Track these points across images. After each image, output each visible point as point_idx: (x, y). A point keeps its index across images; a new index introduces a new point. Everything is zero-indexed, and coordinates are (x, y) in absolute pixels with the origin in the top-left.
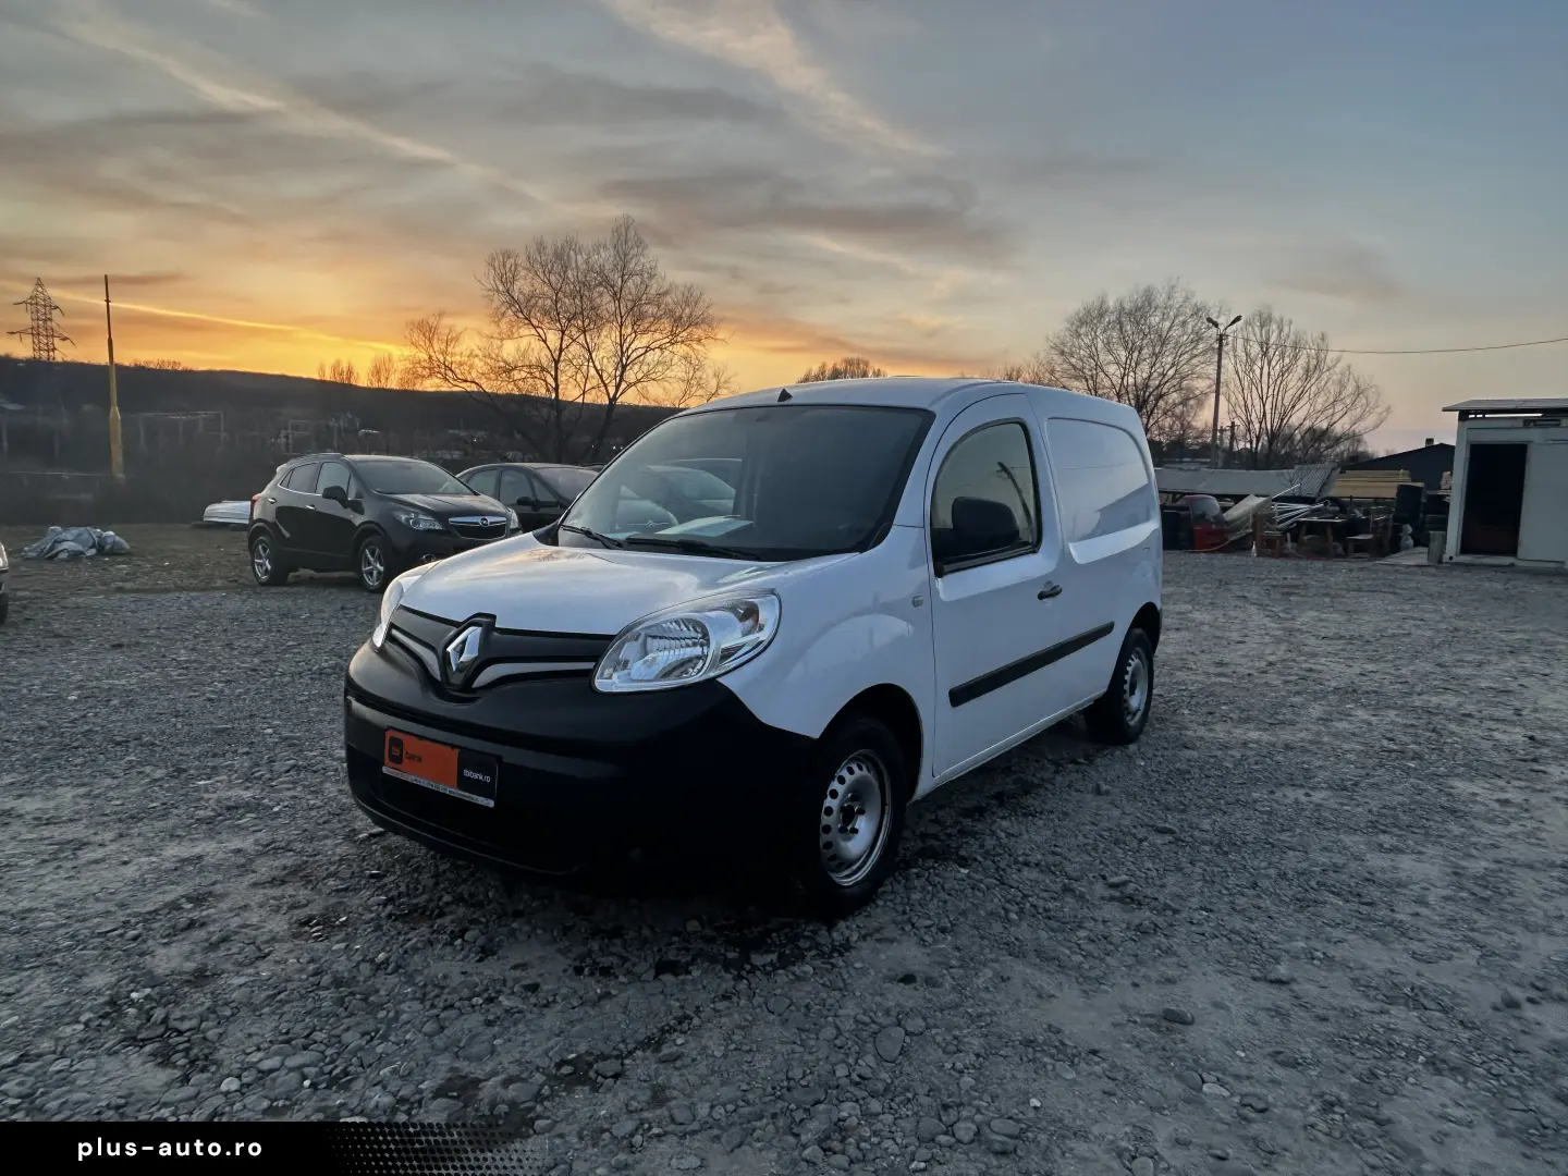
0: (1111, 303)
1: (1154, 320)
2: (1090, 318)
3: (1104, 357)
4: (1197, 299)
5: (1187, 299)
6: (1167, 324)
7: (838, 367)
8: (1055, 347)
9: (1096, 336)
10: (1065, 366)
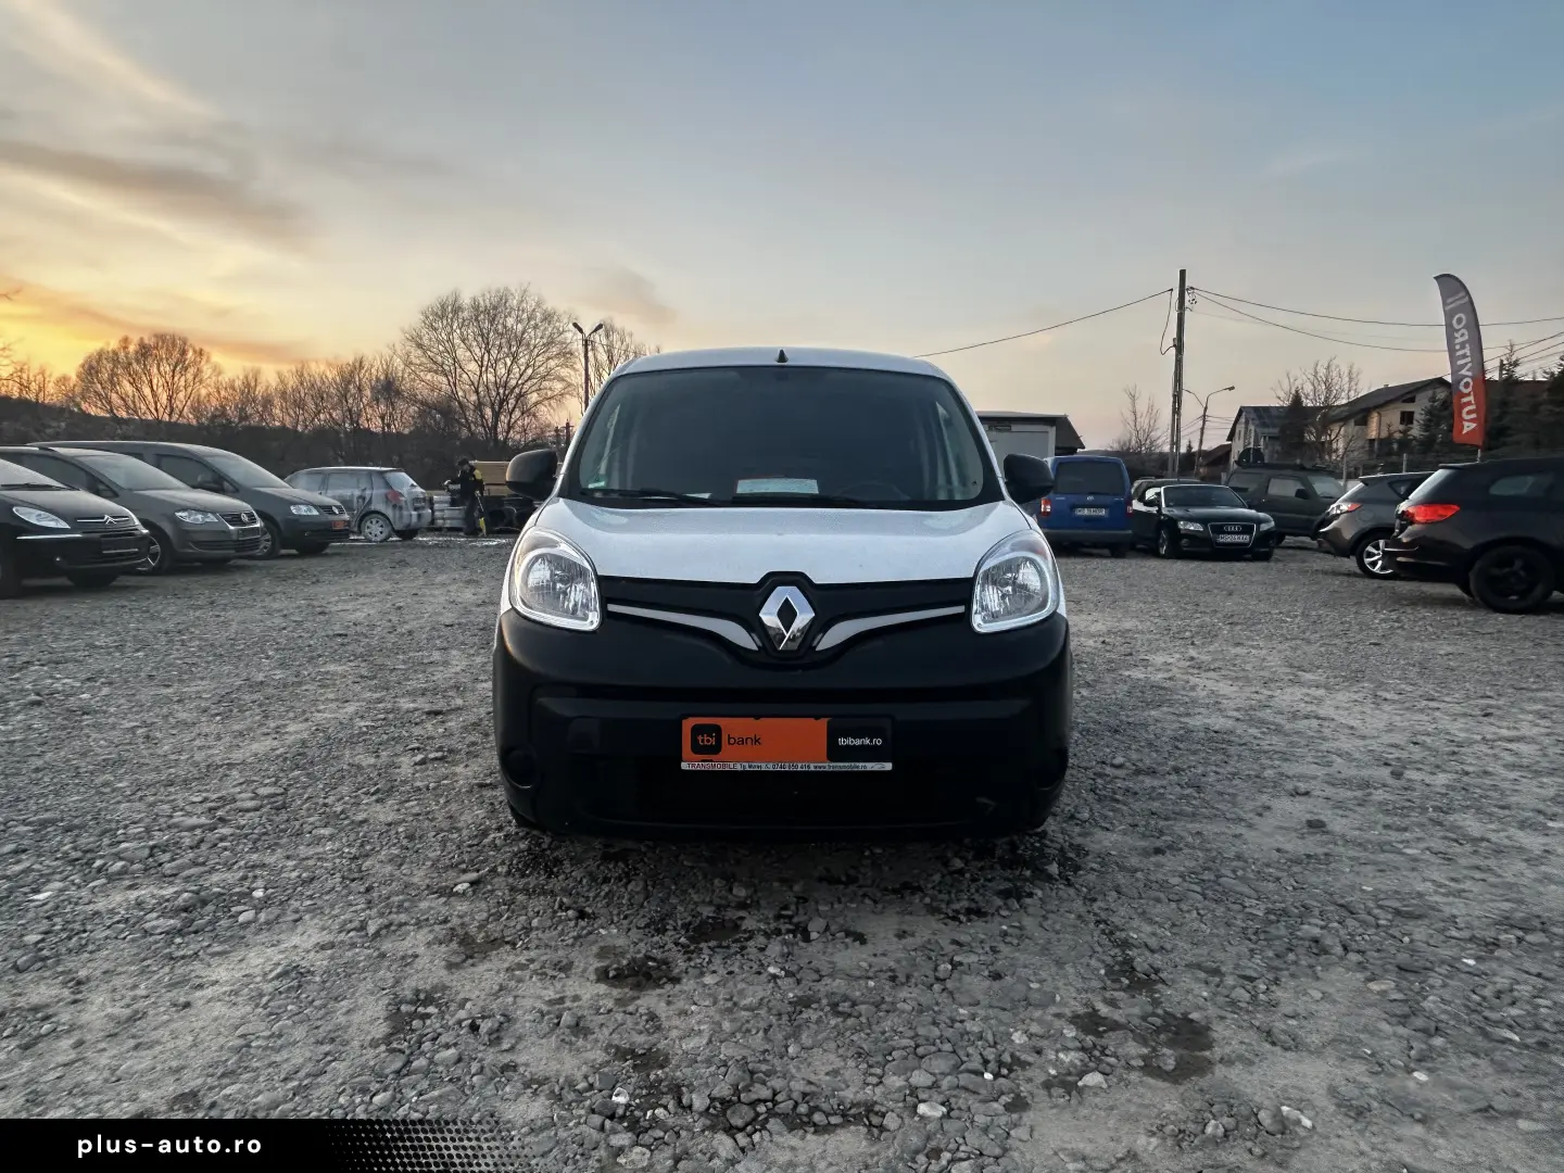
0: (466, 300)
1: (510, 321)
2: (446, 312)
3: (461, 353)
4: (549, 306)
5: (538, 304)
6: (520, 327)
7: (146, 341)
8: (412, 339)
9: (453, 331)
10: (424, 360)
